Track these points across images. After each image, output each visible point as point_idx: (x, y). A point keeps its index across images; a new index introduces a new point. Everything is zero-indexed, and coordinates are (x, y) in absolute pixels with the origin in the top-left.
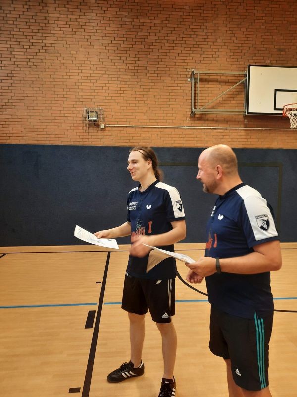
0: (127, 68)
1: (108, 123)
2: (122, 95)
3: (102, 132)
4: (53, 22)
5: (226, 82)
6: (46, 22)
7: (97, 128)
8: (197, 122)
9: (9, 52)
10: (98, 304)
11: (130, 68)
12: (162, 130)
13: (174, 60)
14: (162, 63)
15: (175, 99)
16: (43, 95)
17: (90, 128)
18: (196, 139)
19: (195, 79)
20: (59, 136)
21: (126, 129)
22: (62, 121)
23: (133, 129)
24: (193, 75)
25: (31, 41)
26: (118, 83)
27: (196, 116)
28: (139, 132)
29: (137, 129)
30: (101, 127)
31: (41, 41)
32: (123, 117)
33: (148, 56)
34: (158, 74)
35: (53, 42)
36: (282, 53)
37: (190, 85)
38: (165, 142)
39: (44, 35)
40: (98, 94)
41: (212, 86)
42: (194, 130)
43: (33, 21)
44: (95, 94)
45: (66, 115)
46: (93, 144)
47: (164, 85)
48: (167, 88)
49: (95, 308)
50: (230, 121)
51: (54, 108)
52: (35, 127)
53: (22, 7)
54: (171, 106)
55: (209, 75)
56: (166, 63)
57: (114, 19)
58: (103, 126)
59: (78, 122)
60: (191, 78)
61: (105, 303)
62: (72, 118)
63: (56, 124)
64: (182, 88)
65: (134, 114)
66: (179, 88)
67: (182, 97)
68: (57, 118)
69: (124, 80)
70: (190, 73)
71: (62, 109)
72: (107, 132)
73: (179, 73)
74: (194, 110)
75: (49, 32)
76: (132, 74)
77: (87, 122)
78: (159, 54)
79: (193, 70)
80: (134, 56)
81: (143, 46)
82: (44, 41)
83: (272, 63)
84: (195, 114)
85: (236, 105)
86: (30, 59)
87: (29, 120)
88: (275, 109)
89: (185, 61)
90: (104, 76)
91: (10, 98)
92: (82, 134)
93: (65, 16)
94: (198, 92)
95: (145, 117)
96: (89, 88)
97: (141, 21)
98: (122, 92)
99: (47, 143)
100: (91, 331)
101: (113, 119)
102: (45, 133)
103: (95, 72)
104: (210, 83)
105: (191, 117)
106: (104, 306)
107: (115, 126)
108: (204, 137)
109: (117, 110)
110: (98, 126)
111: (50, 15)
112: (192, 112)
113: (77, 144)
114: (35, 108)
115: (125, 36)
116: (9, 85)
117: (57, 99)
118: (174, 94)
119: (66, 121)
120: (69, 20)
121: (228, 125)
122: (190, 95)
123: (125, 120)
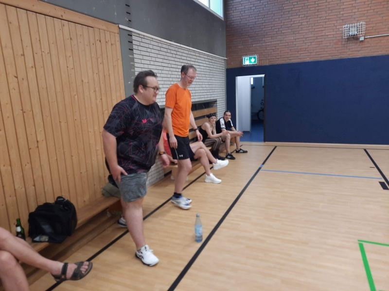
1: (367, 35)
2: (385, 6)
3: (361, 44)
16: (308, 20)
17: (348, 42)
20: (318, 53)
22: (323, 40)
30: (361, 40)
32: (384, 27)
40: (360, 10)
44: (356, 10)
45: (327, 34)
49: (383, 181)
51: (316, 30)
52: (299, 48)
59: (338, 38)
62: (332, 36)
63: (318, 43)
68: (318, 38)
71: (323, 29)
72: (366, 43)
91: (280, 27)
92: (341, 48)
96: (351, 6)
101: (373, 31)
102: (307, 52)
107: (375, 37)
109: (378, 22)
110: (357, 39)
116: (280, 17)
117: (319, 21)
119: (326, 39)
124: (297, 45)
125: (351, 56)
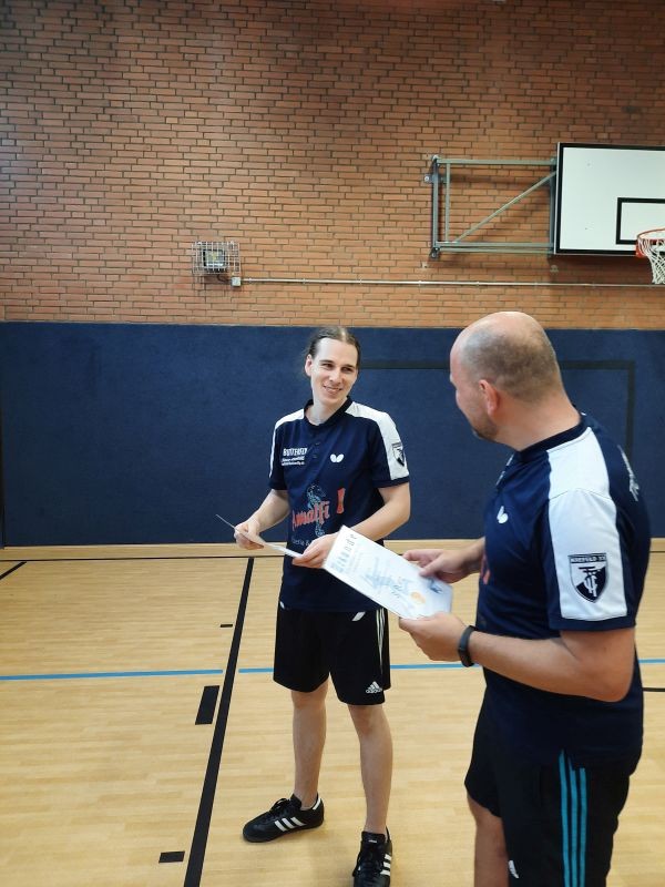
0: (290, 153)
1: (247, 274)
2: (278, 214)
3: (236, 294)
4: (126, 54)
5: (509, 184)
6: (112, 53)
7: (225, 287)
8: (446, 271)
9: (31, 122)
10: (225, 671)
11: (296, 153)
12: (366, 289)
13: (395, 135)
14: (368, 141)
15: (397, 221)
16: (107, 216)
17: (208, 287)
18: (443, 310)
19: (440, 176)
20: (142, 305)
21: (286, 287)
22: (149, 271)
23: (304, 288)
24: (435, 168)
25: (80, 95)
26: (271, 186)
27: (443, 257)
28: (317, 295)
29: (312, 288)
30: (234, 284)
31: (100, 96)
32: (280, 261)
33: (337, 127)
34: (358, 166)
35: (127, 97)
36: (634, 117)
37: (429, 191)
38: (373, 316)
39: (108, 83)
40: (227, 212)
41: (478, 192)
42: (437, 290)
43: (85, 52)
44: (219, 212)
45: (156, 258)
46: (216, 322)
47: (372, 189)
48: (379, 197)
49: (219, 680)
50: (518, 268)
51: (129, 244)
52: (89, 284)
53: (58, 21)
54: (386, 237)
55: (473, 167)
56: (375, 142)
57: (260, 46)
58: (236, 282)
59: (183, 273)
60: (431, 174)
61: (241, 671)
62: (169, 265)
63: (136, 278)
64: (411, 197)
65: (305, 254)
66: (404, 197)
67: (411, 218)
68: (136, 264)
69: (284, 180)
70: (429, 164)
71: (148, 244)
72: (247, 294)
73: (405, 163)
74: (438, 244)
75: (119, 75)
76: (302, 167)
77: (202, 273)
78: (361, 121)
79: (435, 156)
80: (305, 126)
81: (323, 106)
82: (107, 96)
83: (612, 140)
84: (440, 254)
85: (532, 233)
86: (76, 135)
87: (76, 270)
88: (619, 241)
89: (419, 137)
90: (239, 172)
91: (34, 220)
92: (191, 299)
93: (154, 41)
94: (447, 205)
95: (329, 262)
96: (207, 198)
97: (320, 49)
98: (279, 207)
99: (114, 319)
100: (209, 730)
101: (259, 267)
102: (110, 298)
103: (219, 164)
104: (474, 186)
105: (431, 260)
106: (238, 677)
107: (263, 282)
108: (462, 304)
109: (268, 247)
110: (227, 281)
111: (121, 39)
112: (433, 250)
113: (182, 321)
114: (89, 243)
115: (285, 82)
116: (33, 192)
117: (135, 224)
118: (393, 211)
119: (156, 272)
120: (161, 48)
121: (514, 278)
122: (429, 211)
123: (285, 268)
124: (82, 277)
125: (216, 319)
